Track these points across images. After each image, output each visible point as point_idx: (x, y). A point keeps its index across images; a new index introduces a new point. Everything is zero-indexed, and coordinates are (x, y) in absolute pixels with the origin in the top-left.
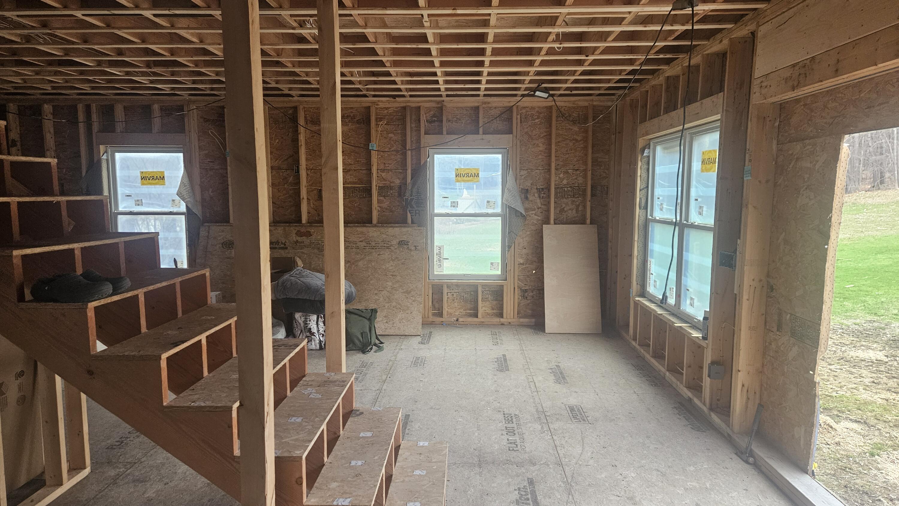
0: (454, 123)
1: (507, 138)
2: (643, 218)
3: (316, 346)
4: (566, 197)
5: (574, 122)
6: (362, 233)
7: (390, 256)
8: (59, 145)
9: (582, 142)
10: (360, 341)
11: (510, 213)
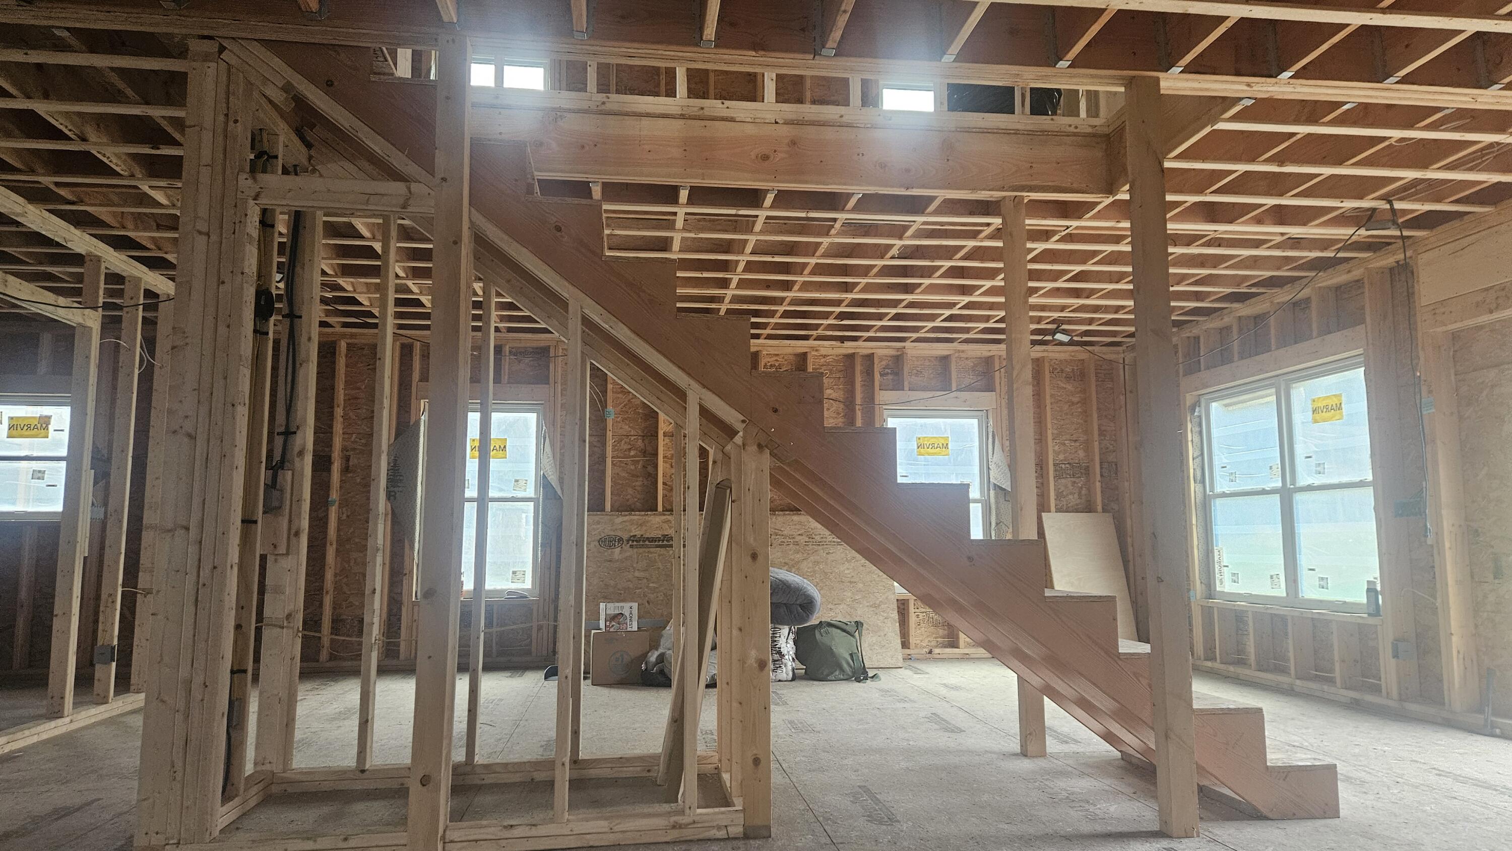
0: (913, 377)
1: (987, 399)
2: (1200, 496)
3: (787, 675)
4: (1064, 476)
5: (1068, 378)
6: (800, 523)
7: (843, 555)
8: (349, 399)
9: (1079, 405)
10: (851, 667)
11: (996, 497)
